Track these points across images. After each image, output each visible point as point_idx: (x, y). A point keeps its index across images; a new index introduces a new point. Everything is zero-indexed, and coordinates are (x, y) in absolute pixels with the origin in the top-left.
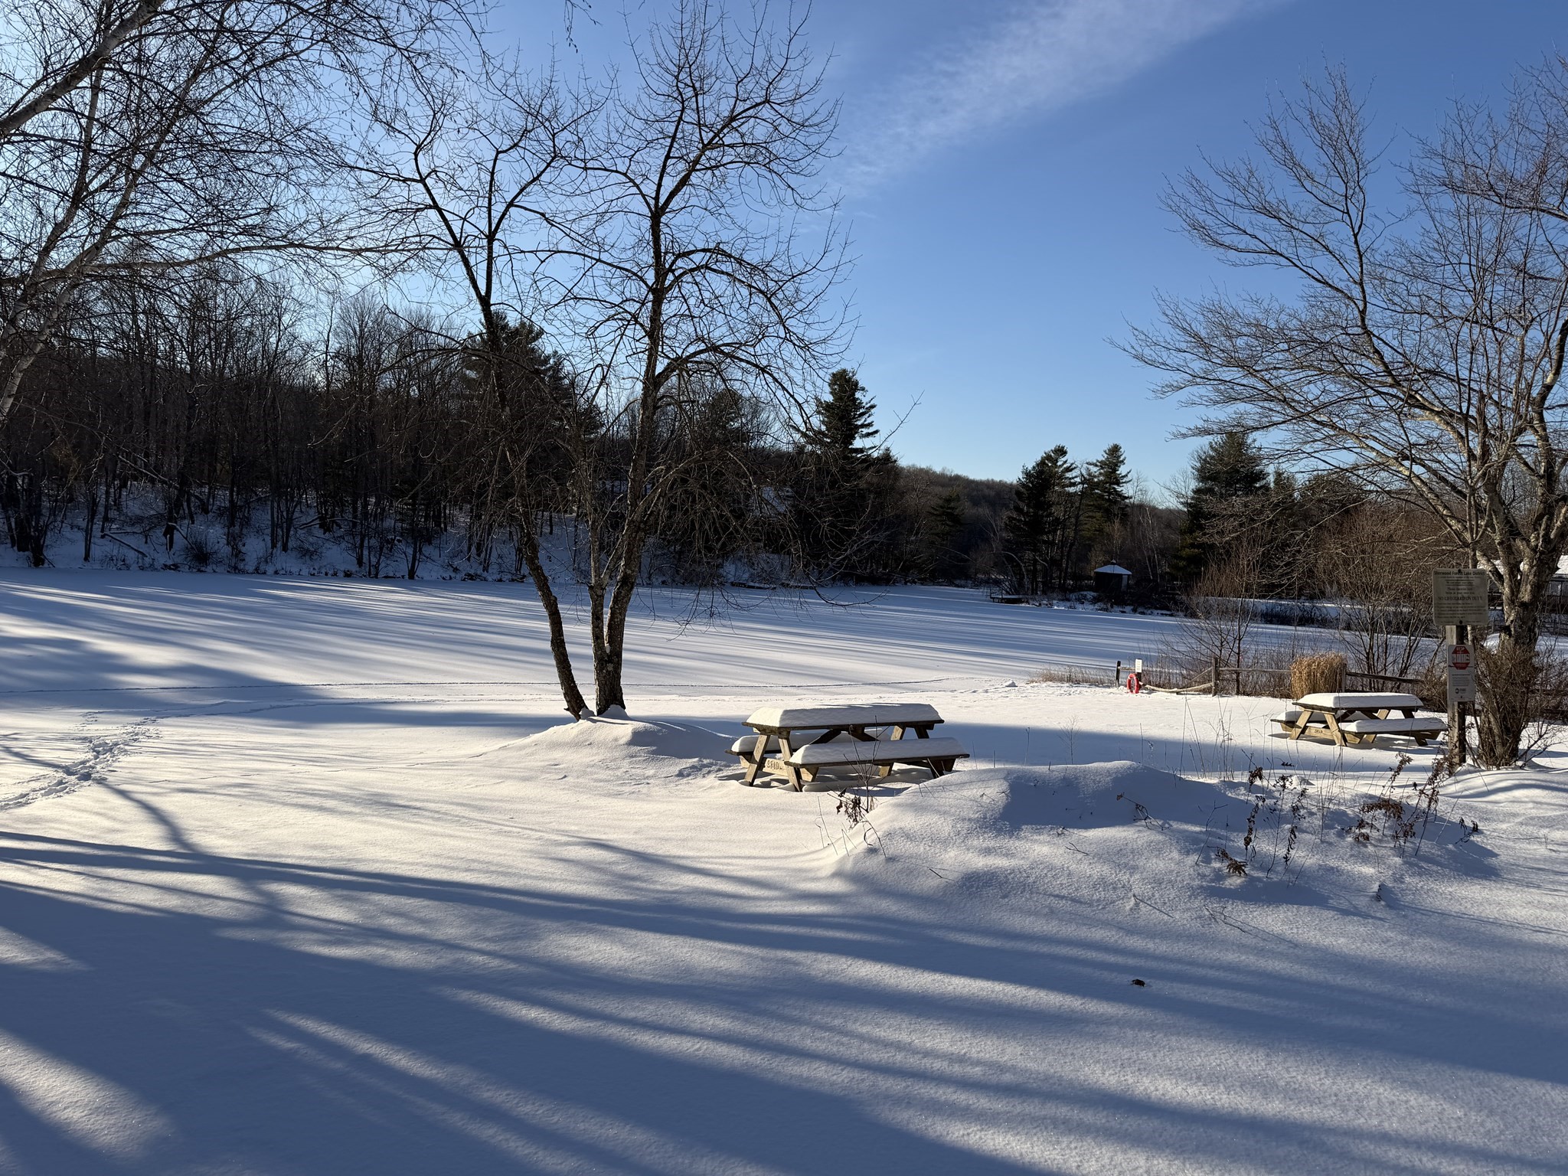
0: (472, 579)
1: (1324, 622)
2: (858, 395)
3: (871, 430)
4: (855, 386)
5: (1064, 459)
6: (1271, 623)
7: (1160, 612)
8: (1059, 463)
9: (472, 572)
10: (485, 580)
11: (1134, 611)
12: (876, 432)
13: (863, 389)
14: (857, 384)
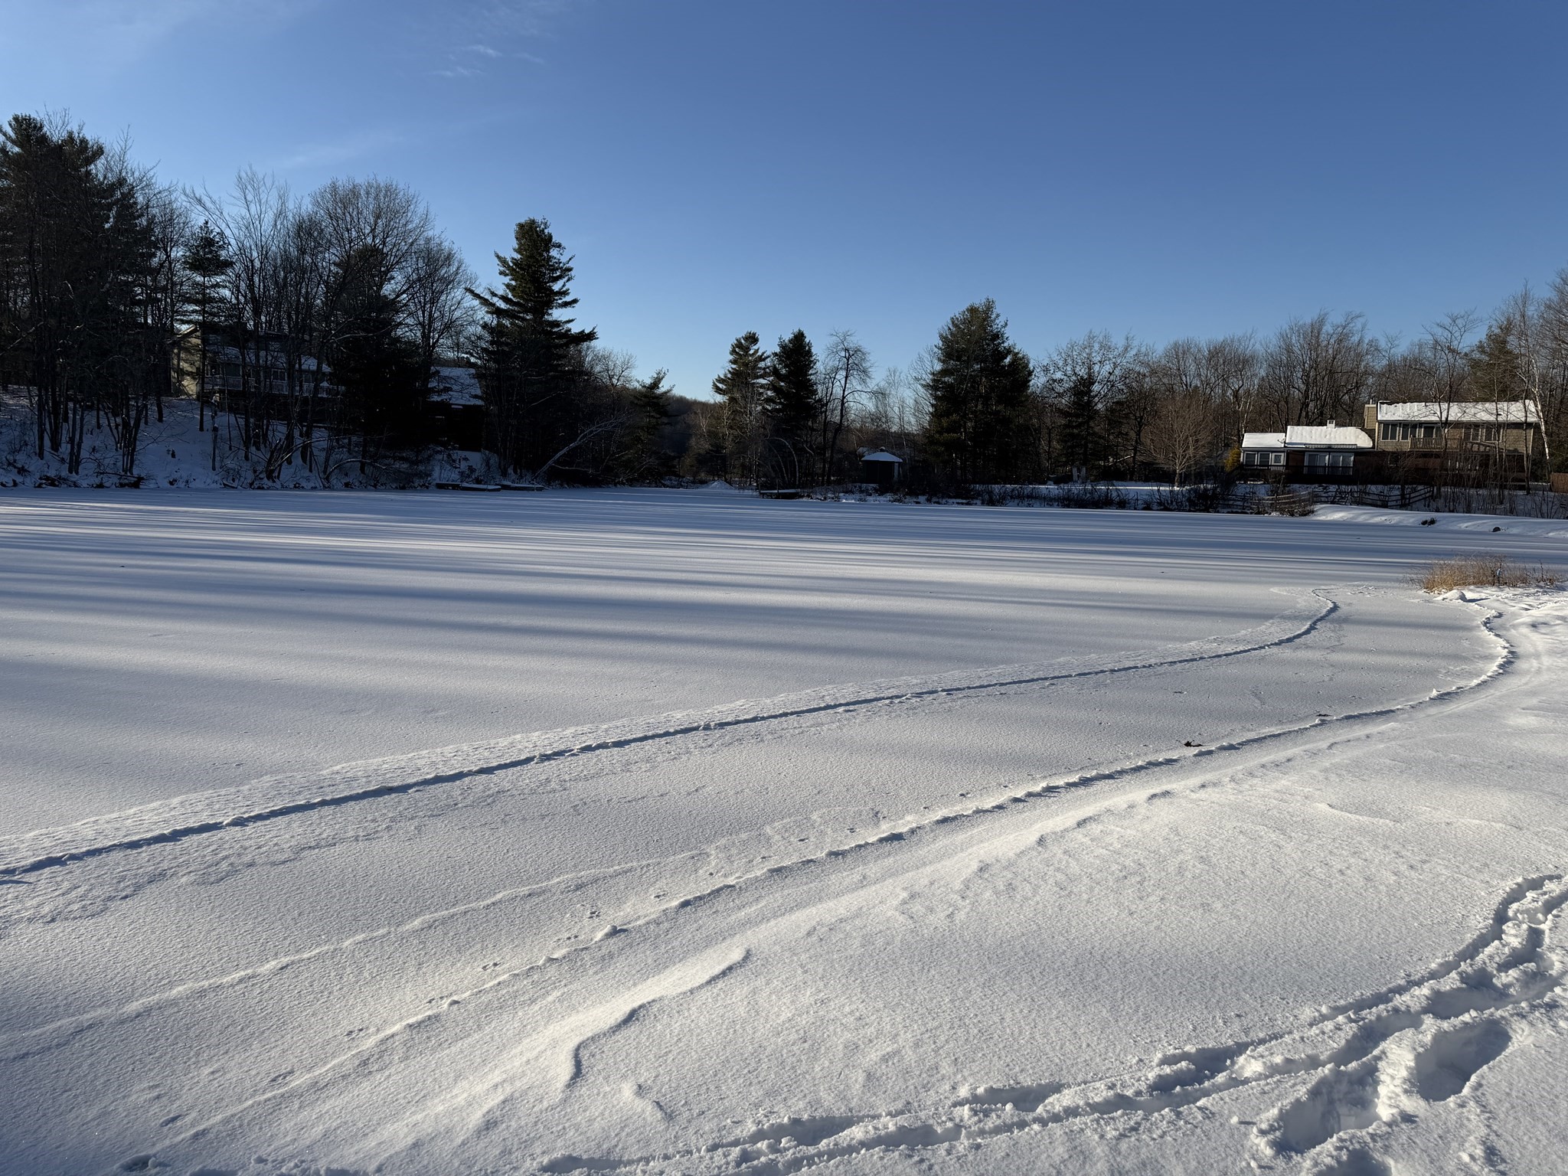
0: (53, 484)
1: (1122, 504)
2: (554, 252)
3: (568, 299)
4: (547, 242)
5: (756, 347)
6: (1068, 506)
7: (955, 501)
8: (751, 352)
9: (52, 473)
10: (76, 485)
11: (929, 501)
12: (575, 301)
13: (559, 246)
14: (550, 237)
